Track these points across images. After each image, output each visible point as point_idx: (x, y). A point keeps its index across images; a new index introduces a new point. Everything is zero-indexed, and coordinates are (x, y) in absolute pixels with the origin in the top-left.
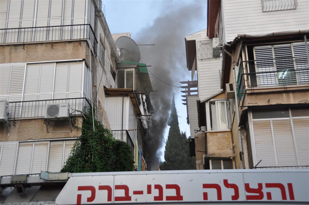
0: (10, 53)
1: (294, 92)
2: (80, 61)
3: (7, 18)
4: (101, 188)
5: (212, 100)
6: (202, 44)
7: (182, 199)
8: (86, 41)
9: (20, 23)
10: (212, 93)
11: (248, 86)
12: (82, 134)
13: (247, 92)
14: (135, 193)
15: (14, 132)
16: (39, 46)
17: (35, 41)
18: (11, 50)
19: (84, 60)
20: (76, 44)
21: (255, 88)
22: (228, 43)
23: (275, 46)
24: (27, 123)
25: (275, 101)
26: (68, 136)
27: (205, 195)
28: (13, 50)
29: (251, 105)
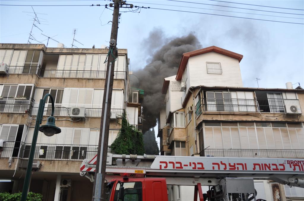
0: (86, 83)
1: (223, 115)
2: (121, 90)
3: (85, 65)
4: (170, 163)
5: (177, 112)
6: (173, 83)
7: (204, 169)
8: (124, 80)
9: (91, 68)
10: (177, 108)
11: (203, 110)
12: (122, 127)
13: (203, 113)
14: (185, 165)
15: (87, 123)
16: (100, 81)
17: (99, 78)
18: (86, 81)
19: (123, 89)
20: (119, 81)
21: (207, 111)
22: (192, 87)
23: (216, 92)
24: (94, 119)
25: (215, 118)
26: (115, 128)
27: (213, 168)
28: (87, 82)
29: (204, 119)
